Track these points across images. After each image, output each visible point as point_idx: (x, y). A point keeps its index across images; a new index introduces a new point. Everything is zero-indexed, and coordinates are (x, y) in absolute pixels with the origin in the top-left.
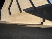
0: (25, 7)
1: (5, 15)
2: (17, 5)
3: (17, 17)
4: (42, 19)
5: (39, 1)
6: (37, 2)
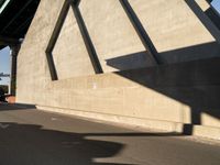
0: (113, 50)
1: (34, 77)
2: (82, 40)
3: (81, 92)
4: (187, 110)
5: (174, 28)
6: (163, 31)
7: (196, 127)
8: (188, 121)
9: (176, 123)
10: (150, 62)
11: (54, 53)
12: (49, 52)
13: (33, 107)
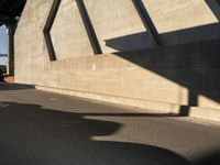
0: (112, 31)
1: (32, 57)
2: (80, 19)
3: (80, 73)
4: (185, 92)
5: (177, 7)
6: (165, 11)
7: (193, 109)
8: (185, 103)
9: (173, 105)
10: (150, 43)
11: (51, 32)
12: (47, 31)
13: (33, 87)
